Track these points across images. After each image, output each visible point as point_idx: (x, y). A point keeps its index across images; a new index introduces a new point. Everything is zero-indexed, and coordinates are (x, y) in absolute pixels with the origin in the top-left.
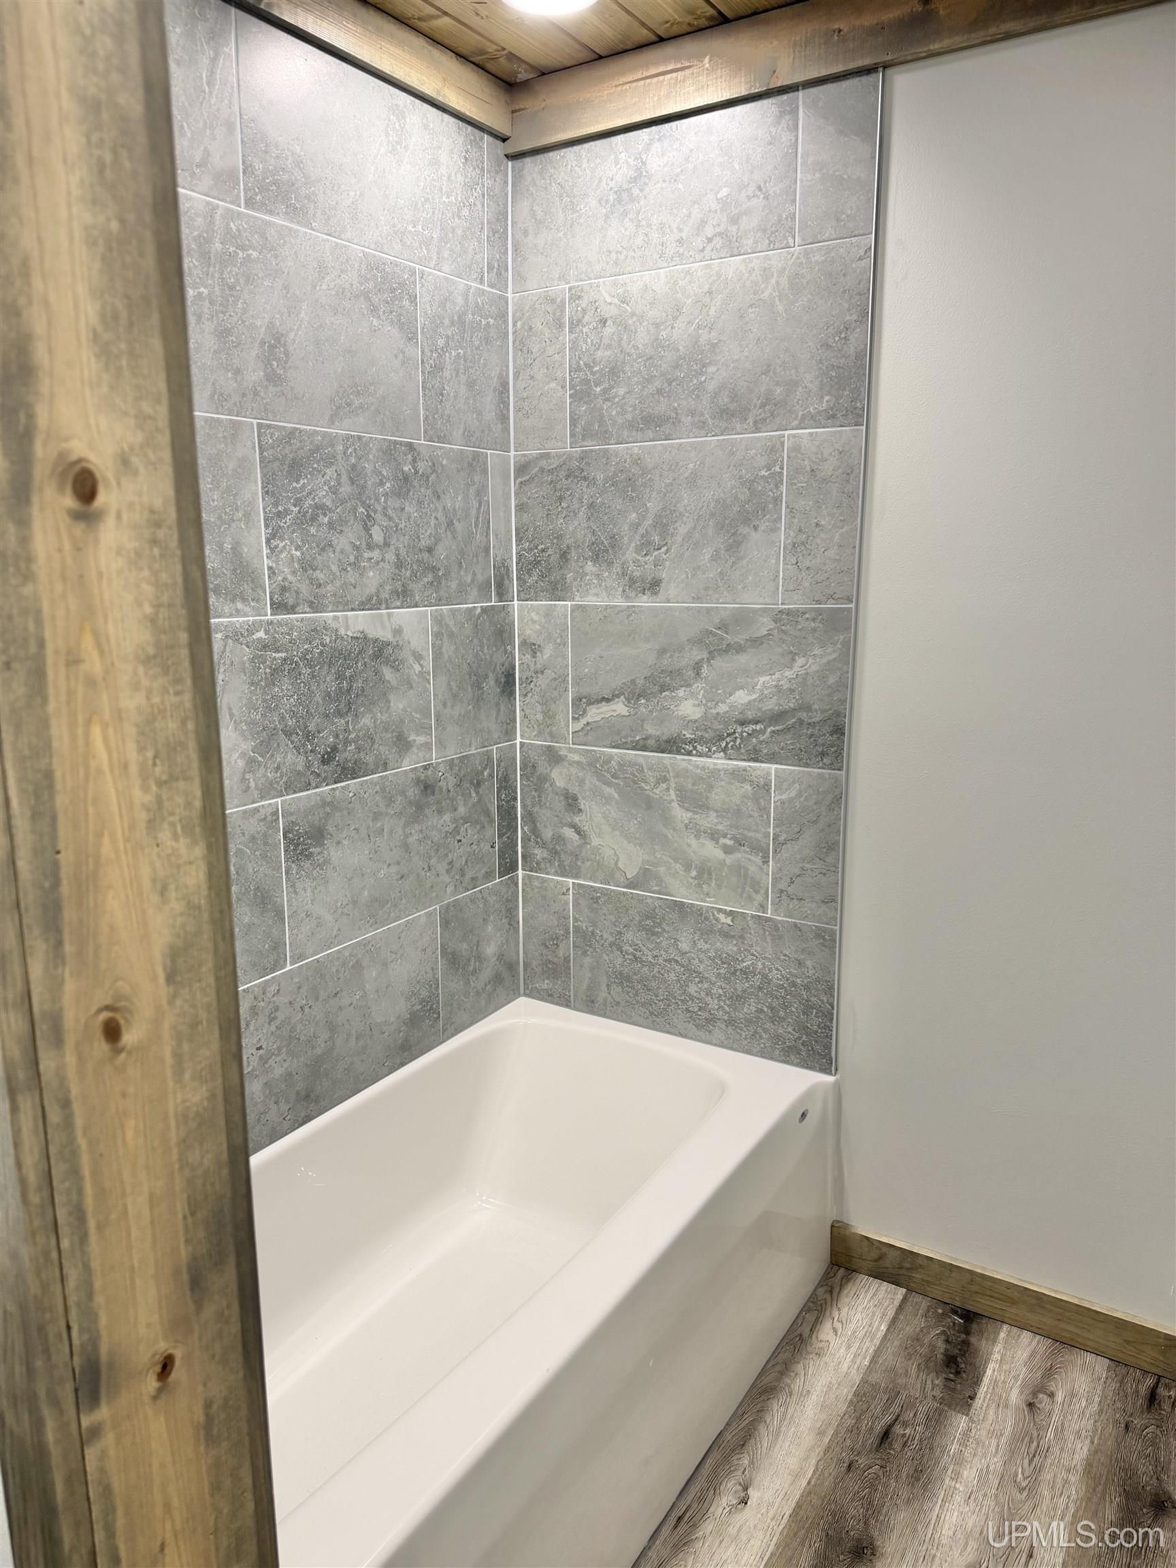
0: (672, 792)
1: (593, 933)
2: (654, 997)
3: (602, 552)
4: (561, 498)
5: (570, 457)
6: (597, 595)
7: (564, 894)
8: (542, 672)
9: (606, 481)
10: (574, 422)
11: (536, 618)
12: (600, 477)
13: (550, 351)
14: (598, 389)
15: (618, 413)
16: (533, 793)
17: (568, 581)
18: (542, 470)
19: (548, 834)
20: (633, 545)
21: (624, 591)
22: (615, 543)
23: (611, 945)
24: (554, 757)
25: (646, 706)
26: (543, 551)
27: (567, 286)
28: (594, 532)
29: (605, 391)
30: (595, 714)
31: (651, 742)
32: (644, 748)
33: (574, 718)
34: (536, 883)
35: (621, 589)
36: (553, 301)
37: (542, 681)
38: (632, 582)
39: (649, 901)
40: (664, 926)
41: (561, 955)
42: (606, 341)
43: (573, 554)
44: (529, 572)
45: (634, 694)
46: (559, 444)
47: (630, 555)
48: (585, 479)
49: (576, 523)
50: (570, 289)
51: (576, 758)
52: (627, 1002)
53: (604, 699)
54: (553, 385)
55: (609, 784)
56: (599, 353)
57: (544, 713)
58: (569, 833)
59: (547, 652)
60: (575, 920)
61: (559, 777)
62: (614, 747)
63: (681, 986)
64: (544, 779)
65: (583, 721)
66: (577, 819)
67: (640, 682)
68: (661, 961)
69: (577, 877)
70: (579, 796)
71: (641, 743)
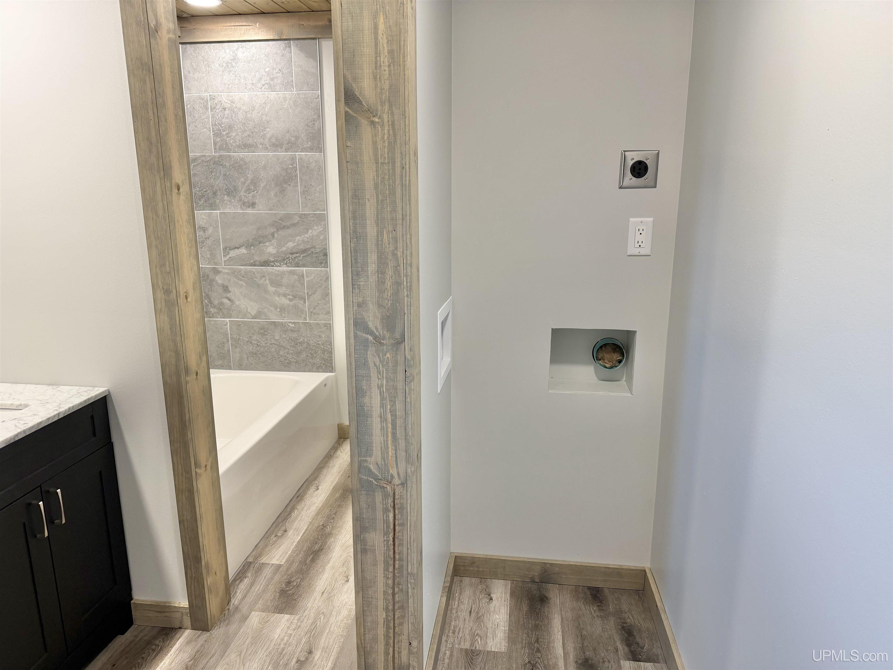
0: (267, 281)
1: (239, 338)
2: (266, 359)
3: (231, 192)
4: (212, 172)
5: (214, 157)
6: (230, 208)
7: (225, 325)
8: (209, 238)
9: (230, 166)
10: (215, 144)
11: (204, 217)
12: (228, 164)
13: (203, 117)
14: (224, 133)
15: (233, 142)
16: (208, 286)
17: (217, 203)
18: (203, 161)
19: (216, 302)
20: (243, 190)
21: (241, 207)
22: (235, 189)
23: (247, 342)
24: (216, 272)
25: (254, 249)
26: (205, 191)
27: (208, 94)
28: (227, 185)
29: (227, 134)
30: (233, 254)
31: (257, 263)
32: (255, 265)
33: (223, 255)
34: (213, 323)
35: (240, 206)
36: (203, 99)
37: (209, 242)
38: (244, 203)
39: (261, 323)
40: (269, 331)
41: (226, 349)
42: (226, 116)
43: (219, 193)
44: (200, 199)
45: (249, 245)
46: (209, 152)
47: (242, 193)
48: (221, 165)
49: (219, 181)
50: (210, 95)
51: (226, 271)
52: (256, 362)
53: (236, 248)
54: (205, 130)
55: (241, 280)
56: (224, 120)
57: (211, 255)
58: (226, 301)
59: (210, 230)
60: (231, 334)
61: (219, 279)
62: (242, 266)
63: (277, 353)
64: (212, 281)
65: (228, 257)
66: (228, 295)
67: (251, 241)
68: (268, 344)
69: (230, 318)
70: (229, 286)
71: (253, 263)
